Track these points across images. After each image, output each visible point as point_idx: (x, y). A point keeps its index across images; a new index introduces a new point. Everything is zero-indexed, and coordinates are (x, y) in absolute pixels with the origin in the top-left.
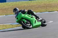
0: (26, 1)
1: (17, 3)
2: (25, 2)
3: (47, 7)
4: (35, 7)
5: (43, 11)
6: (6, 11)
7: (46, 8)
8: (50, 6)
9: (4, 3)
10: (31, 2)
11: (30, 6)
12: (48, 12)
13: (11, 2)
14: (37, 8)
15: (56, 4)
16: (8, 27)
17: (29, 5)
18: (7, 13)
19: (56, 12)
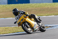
2: (49, 4)
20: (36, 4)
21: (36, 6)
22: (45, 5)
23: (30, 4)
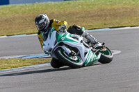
0: (57, 3)
1: (35, 7)
2: (55, 5)
3: (106, 15)
4: (78, 16)
5: (96, 26)
6: (8, 27)
7: (105, 19)
8: (114, 15)
9: (5, 6)
10: (69, 4)
11: (67, 12)
12: (109, 29)
13: (21, 5)
14: (82, 19)
15: (129, 10)
16: (14, 65)
17: (64, 11)
18: (10, 31)
19: (129, 28)
20: (24, 5)
21: (23, 9)
22: (44, 8)
23: (9, 6)
